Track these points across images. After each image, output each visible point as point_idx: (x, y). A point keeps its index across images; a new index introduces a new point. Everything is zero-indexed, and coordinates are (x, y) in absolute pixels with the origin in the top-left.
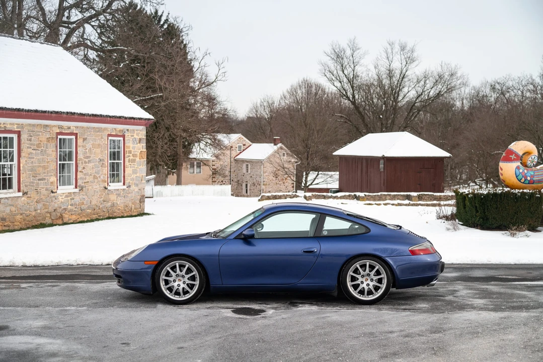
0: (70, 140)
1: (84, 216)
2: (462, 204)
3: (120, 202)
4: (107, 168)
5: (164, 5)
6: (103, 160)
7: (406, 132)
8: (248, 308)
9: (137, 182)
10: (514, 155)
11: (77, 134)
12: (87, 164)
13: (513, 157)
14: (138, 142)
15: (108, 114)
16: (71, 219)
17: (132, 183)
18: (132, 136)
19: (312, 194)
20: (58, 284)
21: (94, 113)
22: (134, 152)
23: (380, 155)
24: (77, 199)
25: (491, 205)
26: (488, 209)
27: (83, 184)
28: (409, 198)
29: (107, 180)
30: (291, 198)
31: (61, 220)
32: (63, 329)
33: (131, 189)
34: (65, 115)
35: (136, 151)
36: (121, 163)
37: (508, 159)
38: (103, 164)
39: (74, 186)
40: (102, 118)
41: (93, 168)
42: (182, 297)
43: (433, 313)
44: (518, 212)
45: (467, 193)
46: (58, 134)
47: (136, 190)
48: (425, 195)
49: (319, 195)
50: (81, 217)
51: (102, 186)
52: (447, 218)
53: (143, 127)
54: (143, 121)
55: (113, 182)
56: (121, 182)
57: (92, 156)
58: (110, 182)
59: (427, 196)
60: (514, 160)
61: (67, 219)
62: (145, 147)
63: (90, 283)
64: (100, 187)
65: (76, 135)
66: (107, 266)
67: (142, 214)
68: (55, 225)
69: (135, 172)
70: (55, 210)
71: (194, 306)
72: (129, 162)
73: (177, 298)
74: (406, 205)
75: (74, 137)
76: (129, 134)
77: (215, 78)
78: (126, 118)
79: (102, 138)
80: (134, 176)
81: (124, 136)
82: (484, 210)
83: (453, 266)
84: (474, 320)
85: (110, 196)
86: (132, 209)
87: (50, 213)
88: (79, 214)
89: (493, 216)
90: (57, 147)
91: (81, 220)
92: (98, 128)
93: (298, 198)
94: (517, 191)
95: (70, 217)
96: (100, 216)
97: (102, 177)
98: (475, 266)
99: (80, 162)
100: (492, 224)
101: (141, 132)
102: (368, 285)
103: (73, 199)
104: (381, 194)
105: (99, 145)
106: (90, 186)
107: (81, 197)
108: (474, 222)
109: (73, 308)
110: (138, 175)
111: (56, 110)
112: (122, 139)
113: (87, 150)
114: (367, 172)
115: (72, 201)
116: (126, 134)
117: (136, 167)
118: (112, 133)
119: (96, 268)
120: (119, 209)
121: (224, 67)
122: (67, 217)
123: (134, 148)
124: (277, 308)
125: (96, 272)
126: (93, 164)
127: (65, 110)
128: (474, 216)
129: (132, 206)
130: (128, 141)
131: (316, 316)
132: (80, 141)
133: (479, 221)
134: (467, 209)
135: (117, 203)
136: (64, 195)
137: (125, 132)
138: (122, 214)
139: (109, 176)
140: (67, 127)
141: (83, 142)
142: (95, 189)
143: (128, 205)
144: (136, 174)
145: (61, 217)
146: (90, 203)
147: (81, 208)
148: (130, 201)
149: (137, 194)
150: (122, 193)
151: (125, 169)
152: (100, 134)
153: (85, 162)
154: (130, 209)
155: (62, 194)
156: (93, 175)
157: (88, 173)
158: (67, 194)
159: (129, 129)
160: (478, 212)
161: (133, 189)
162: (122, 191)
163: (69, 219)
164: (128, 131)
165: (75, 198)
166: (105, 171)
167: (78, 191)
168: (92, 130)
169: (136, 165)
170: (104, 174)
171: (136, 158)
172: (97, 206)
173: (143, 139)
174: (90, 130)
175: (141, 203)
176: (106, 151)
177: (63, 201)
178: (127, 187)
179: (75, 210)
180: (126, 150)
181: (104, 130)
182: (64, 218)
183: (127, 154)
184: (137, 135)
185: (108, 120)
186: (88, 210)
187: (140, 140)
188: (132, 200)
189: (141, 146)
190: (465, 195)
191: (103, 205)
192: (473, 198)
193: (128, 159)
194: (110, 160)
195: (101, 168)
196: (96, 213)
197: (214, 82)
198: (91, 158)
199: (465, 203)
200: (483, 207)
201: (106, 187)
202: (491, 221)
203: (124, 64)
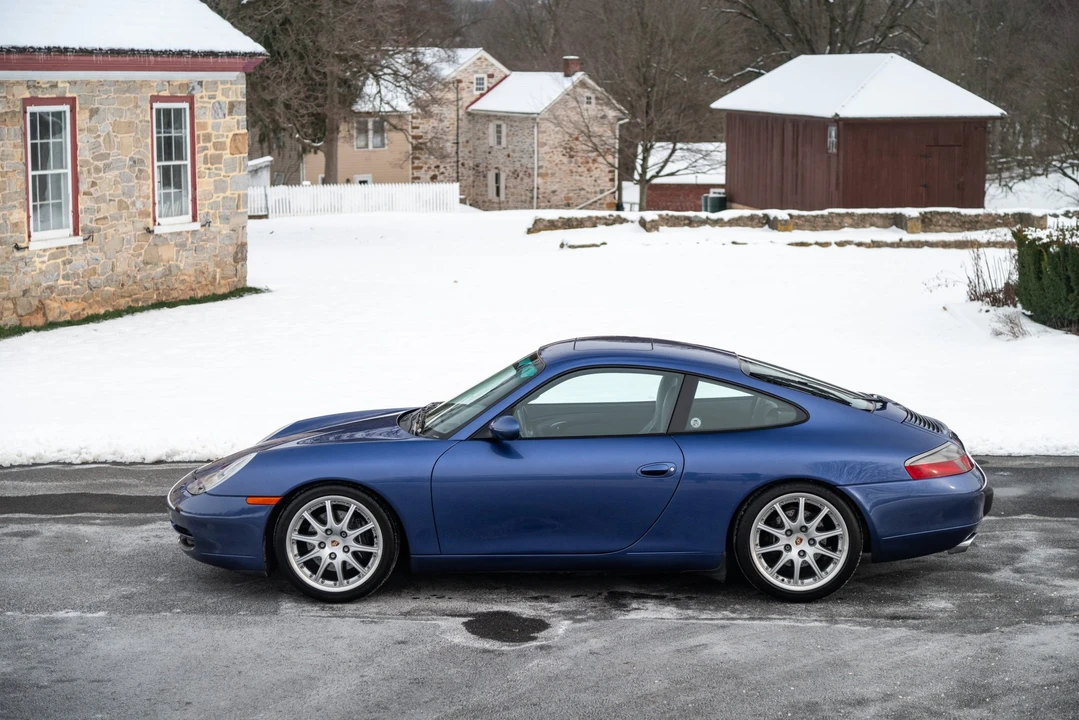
0: (58, 115)
1: (98, 302)
2: (1032, 268)
3: (186, 263)
4: (151, 180)
6: (142, 161)
7: (893, 55)
8: (506, 614)
9: (227, 212)
11: (74, 99)
12: (102, 174)
14: (226, 112)
15: (150, 48)
16: (65, 313)
17: (214, 214)
18: (213, 97)
19: (660, 216)
20: (36, 527)
21: (116, 46)
22: (217, 137)
23: (828, 113)
24: (80, 262)
27: (94, 225)
28: (898, 221)
29: (151, 210)
30: (607, 224)
31: (40, 316)
32: (48, 690)
33: (212, 229)
34: (42, 56)
35: (223, 136)
36: (186, 166)
39: (70, 230)
40: (137, 58)
41: (116, 183)
42: (341, 585)
43: (965, 631)
45: (1045, 240)
46: (27, 102)
47: (224, 232)
48: (938, 213)
49: (677, 218)
50: (90, 306)
51: (140, 225)
52: (994, 299)
53: (238, 73)
54: (237, 60)
55: (167, 216)
56: (187, 213)
57: (114, 152)
58: (160, 216)
59: (944, 217)
61: (57, 313)
62: (245, 123)
63: (115, 523)
64: (135, 229)
65: (72, 102)
66: (155, 467)
67: (241, 291)
68: (28, 330)
69: (220, 186)
70: (25, 292)
71: (371, 608)
72: (205, 162)
73: (328, 587)
74: (892, 245)
75: (66, 108)
76: (204, 93)
78: (195, 55)
79: (137, 106)
80: (218, 197)
81: (191, 99)
83: (1010, 464)
84: (1067, 658)
85: (160, 249)
86: (214, 278)
87: (14, 300)
88: (84, 299)
90: (25, 134)
91: (90, 312)
92: (125, 82)
93: (625, 225)
95: (64, 308)
96: (137, 300)
97: (139, 205)
98: (1066, 464)
99: (85, 169)
101: (234, 87)
102: (802, 553)
103: (70, 262)
104: (830, 214)
105: (130, 124)
106: (111, 227)
107: (88, 256)
108: (1063, 315)
109: (72, 614)
110: (228, 193)
111: (21, 43)
112: (186, 105)
113: (101, 140)
114: (795, 154)
115: (68, 266)
116: (197, 95)
117: (223, 173)
118: (161, 94)
119: (127, 474)
120: (183, 282)
122: (55, 309)
123: (216, 127)
124: (576, 613)
125: (129, 486)
126: (117, 172)
127: (43, 43)
129: (215, 271)
130: (203, 111)
131: (674, 645)
132: (82, 118)
133: (1074, 312)
134: (1045, 281)
135: (178, 267)
136: (47, 253)
137: (193, 89)
138: (192, 293)
139: (157, 201)
140: (48, 85)
141: (90, 119)
142: (124, 235)
143: (205, 271)
144: (224, 192)
145: (41, 309)
146: (113, 270)
147: (89, 283)
148: (209, 260)
149: (227, 242)
150: (190, 240)
151: (197, 180)
152: (133, 96)
153: (97, 170)
154: (210, 279)
155: (41, 253)
156: (117, 200)
157: (104, 195)
158: (55, 250)
159: (205, 80)
160: (1073, 291)
161: (218, 230)
162: (189, 235)
163: (60, 313)
164: (201, 86)
165: (73, 258)
166: (147, 189)
167: (82, 243)
168: (112, 89)
169: (224, 169)
170: (144, 197)
171: (224, 152)
172: (128, 276)
173: (240, 102)
174: (106, 87)
175: (238, 263)
176: (147, 138)
177: (44, 268)
178: (202, 226)
179: (74, 290)
180: (196, 133)
181: (141, 85)
182: (47, 311)
183: (199, 143)
184: (223, 94)
185: (150, 62)
186: (106, 288)
187: (232, 106)
188: (215, 256)
189: (236, 121)
190: (1040, 247)
191: (144, 274)
192: (1062, 260)
193: (203, 155)
194: (159, 159)
195: (136, 181)
196: (126, 295)
198: (111, 159)
199: (1041, 266)
201: (151, 229)
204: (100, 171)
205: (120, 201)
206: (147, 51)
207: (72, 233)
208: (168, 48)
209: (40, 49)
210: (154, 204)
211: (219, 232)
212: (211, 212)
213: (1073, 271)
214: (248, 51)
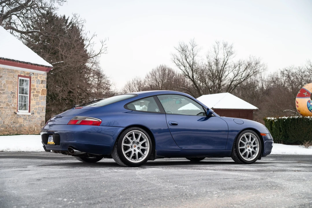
3: (26, 124)
4: (17, 99)
5: (66, 2)
6: (14, 93)
7: (228, 93)
9: (39, 111)
10: (306, 93)
12: (2, 95)
13: (305, 94)
14: (41, 83)
15: (18, 60)
17: (35, 111)
18: (37, 78)
21: (8, 58)
22: (37, 89)
25: (290, 127)
26: (288, 129)
29: (16, 107)
33: (34, 115)
35: (39, 89)
36: (27, 96)
37: (302, 96)
38: (14, 96)
40: (14, 62)
41: (6, 98)
44: (310, 132)
45: (273, 119)
47: (38, 117)
51: (13, 111)
53: (44, 72)
54: (44, 68)
55: (21, 109)
56: (27, 110)
57: (6, 89)
58: (19, 109)
60: (306, 96)
62: (46, 87)
64: (11, 112)
69: (37, 103)
72: (34, 96)
76: (34, 76)
77: (100, 51)
78: (32, 64)
79: (14, 77)
80: (37, 107)
81: (30, 78)
82: (286, 130)
85: (18, 119)
86: (35, 130)
89: (292, 134)
92: (11, 69)
94: (309, 117)
96: (11, 133)
97: (13, 105)
100: (291, 140)
101: (43, 76)
105: (11, 82)
106: (4, 111)
108: (279, 139)
110: (40, 106)
112: (29, 79)
113: (2, 85)
116: (32, 76)
117: (39, 100)
118: (21, 75)
120: (25, 129)
121: (106, 44)
123: (37, 86)
126: (7, 95)
128: (279, 135)
129: (35, 128)
130: (34, 81)
133: (282, 138)
134: (273, 130)
135: (23, 125)
137: (31, 75)
138: (27, 133)
139: (18, 105)
142: (8, 114)
143: (32, 127)
144: (39, 105)
146: (4, 123)
148: (33, 124)
149: (39, 120)
150: (28, 118)
151: (31, 101)
152: (13, 74)
154: (33, 130)
156: (6, 103)
157: (2, 101)
159: (35, 73)
160: (281, 132)
161: (36, 116)
162: (27, 116)
164: (33, 74)
166: (15, 101)
168: (7, 71)
169: (39, 99)
170: (15, 103)
171: (39, 94)
172: (8, 125)
173: (45, 81)
174: (4, 70)
175: (42, 126)
176: (16, 87)
178: (32, 114)
180: (31, 87)
181: (15, 72)
183: (32, 90)
184: (40, 78)
185: (18, 64)
186: (1, 128)
187: (42, 81)
188: (35, 123)
189: (43, 86)
190: (272, 121)
191: (13, 126)
192: (278, 122)
193: (33, 94)
194: (20, 93)
195: (12, 98)
196: (7, 131)
197: (99, 54)
198: (5, 91)
199: (272, 126)
200: (285, 128)
201: (16, 113)
202: (290, 138)
203: (38, 43)
204: (2, 94)
205: (7, 104)
206: (17, 61)
208: (24, 61)
211: (37, 117)
212: (35, 110)
213: (281, 126)
214: (47, 66)
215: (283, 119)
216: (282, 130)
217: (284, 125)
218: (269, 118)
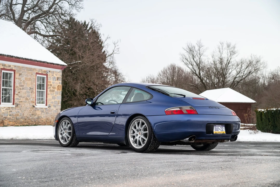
0: (11, 74)
1: (18, 123)
2: (260, 118)
3: (43, 116)
4: (35, 94)
6: (33, 89)
7: (228, 88)
9: (55, 105)
11: (15, 70)
12: (21, 90)
14: (56, 79)
17: (52, 105)
18: (53, 75)
21: (27, 58)
22: (53, 85)
24: (14, 112)
25: (278, 117)
27: (18, 103)
29: (34, 101)
33: (51, 108)
34: (6, 57)
35: (55, 85)
36: (45, 91)
38: (32, 91)
39: (12, 103)
40: (32, 61)
41: (25, 93)
45: (263, 110)
46: (2, 69)
47: (54, 110)
50: (16, 124)
51: (32, 104)
52: (250, 129)
53: (60, 70)
54: (59, 66)
55: (39, 103)
56: (44, 103)
57: (25, 85)
58: (37, 103)
61: (7, 124)
62: (61, 83)
64: (30, 105)
65: (14, 71)
69: (54, 98)
72: (50, 91)
75: (13, 72)
76: (51, 74)
77: (113, 52)
78: (48, 63)
79: (32, 75)
80: (53, 101)
81: (47, 75)
82: (274, 121)
85: (36, 111)
86: (51, 121)
88: (15, 122)
92: (29, 68)
95: (9, 123)
96: (29, 124)
97: (31, 99)
99: (17, 88)
101: (59, 74)
103: (11, 111)
105: (30, 79)
106: (23, 104)
107: (17, 111)
108: (268, 129)
110: (56, 100)
113: (22, 82)
115: (11, 113)
116: (49, 74)
117: (55, 95)
118: (39, 72)
120: (42, 121)
121: (118, 46)
122: (6, 122)
123: (53, 83)
126: (26, 90)
127: (7, 54)
128: (268, 125)
129: (51, 119)
130: (50, 78)
132: (17, 75)
133: (271, 128)
134: (263, 120)
135: (41, 117)
136: (5, 108)
137: (48, 72)
138: (45, 124)
139: (36, 99)
140: (8, 66)
141: (19, 76)
142: (27, 107)
143: (48, 118)
144: (55, 99)
145: (2, 123)
146: (23, 115)
147: (16, 118)
148: (50, 116)
149: (55, 112)
150: (45, 110)
151: (48, 95)
152: (31, 72)
153: (20, 89)
154: (50, 121)
155: (3, 108)
156: (25, 97)
157: (22, 96)
158: (7, 108)
160: (270, 122)
162: (45, 109)
163: (8, 124)
164: (50, 72)
165: (12, 111)
166: (34, 96)
167: (15, 107)
168: (26, 69)
169: (55, 93)
170: (33, 98)
171: (55, 89)
172: (27, 117)
173: (60, 78)
174: (24, 69)
176: (34, 83)
177: (4, 112)
178: (48, 107)
179: (12, 119)
180: (48, 84)
181: (34, 70)
182: (4, 123)
183: (48, 86)
184: (56, 75)
185: (35, 63)
186: (21, 120)
187: (58, 78)
189: (59, 82)
190: (262, 112)
191: (32, 117)
192: (267, 114)
193: (49, 89)
194: (38, 89)
195: (31, 93)
196: (26, 122)
197: (112, 54)
198: (24, 87)
199: (262, 117)
200: (273, 119)
201: (34, 106)
202: (278, 128)
203: (60, 45)
204: (21, 89)
205: (26, 98)
206: (35, 60)
207: (12, 104)
208: (41, 60)
209: (5, 55)
210: (35, 100)
211: (53, 109)
213: (270, 116)
214: (62, 64)
215: (272, 110)
216: (271, 121)
217: (273, 116)
218: (259, 110)
